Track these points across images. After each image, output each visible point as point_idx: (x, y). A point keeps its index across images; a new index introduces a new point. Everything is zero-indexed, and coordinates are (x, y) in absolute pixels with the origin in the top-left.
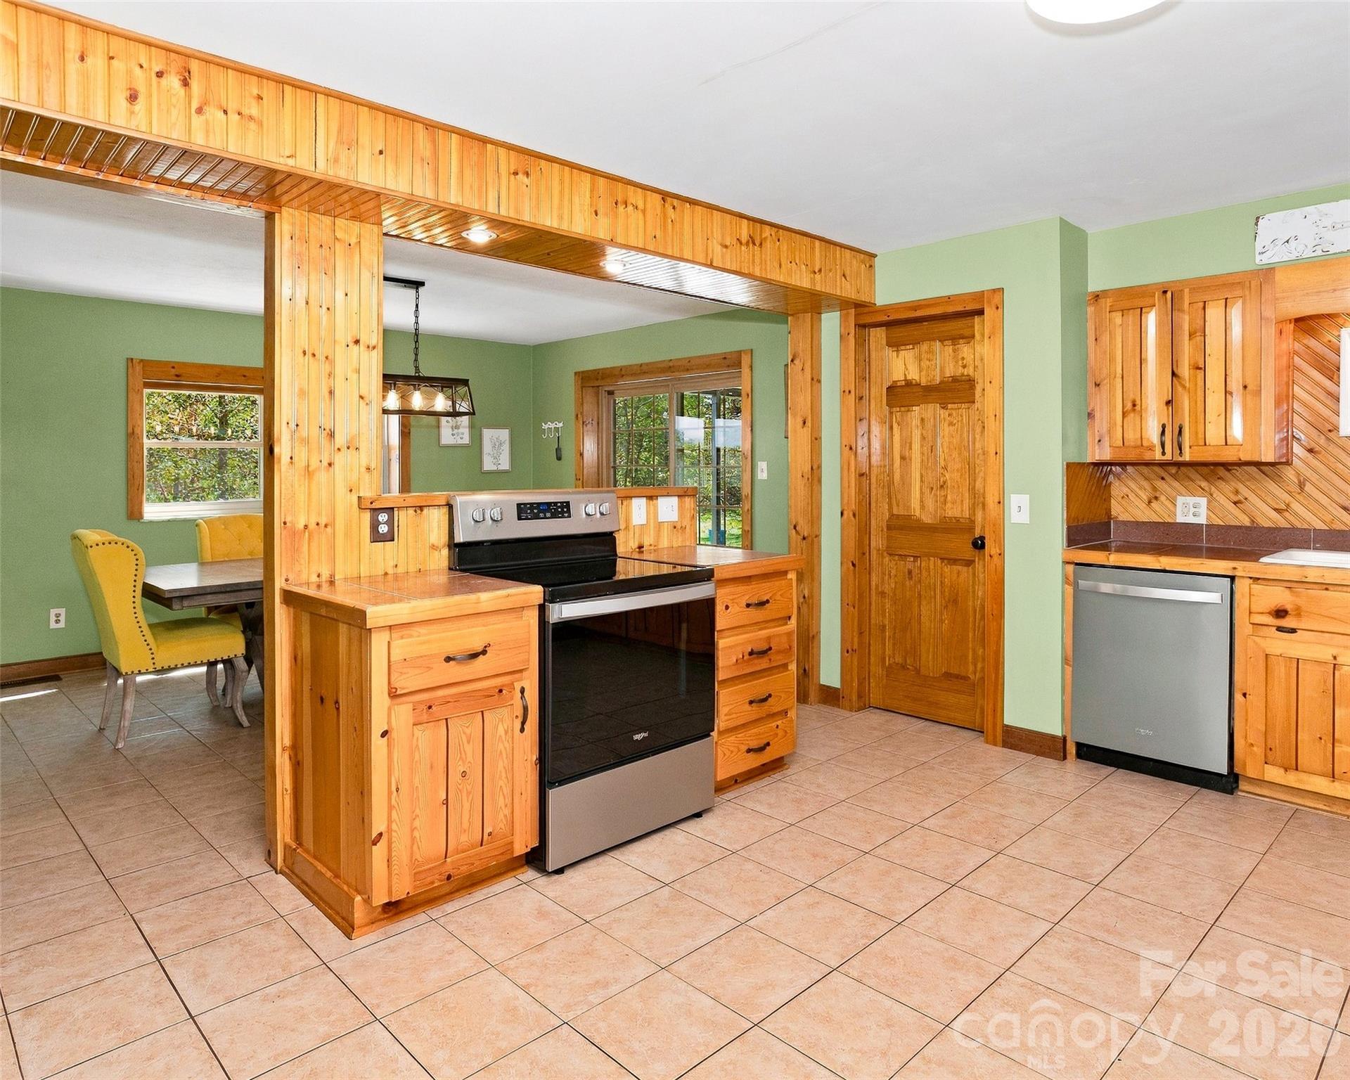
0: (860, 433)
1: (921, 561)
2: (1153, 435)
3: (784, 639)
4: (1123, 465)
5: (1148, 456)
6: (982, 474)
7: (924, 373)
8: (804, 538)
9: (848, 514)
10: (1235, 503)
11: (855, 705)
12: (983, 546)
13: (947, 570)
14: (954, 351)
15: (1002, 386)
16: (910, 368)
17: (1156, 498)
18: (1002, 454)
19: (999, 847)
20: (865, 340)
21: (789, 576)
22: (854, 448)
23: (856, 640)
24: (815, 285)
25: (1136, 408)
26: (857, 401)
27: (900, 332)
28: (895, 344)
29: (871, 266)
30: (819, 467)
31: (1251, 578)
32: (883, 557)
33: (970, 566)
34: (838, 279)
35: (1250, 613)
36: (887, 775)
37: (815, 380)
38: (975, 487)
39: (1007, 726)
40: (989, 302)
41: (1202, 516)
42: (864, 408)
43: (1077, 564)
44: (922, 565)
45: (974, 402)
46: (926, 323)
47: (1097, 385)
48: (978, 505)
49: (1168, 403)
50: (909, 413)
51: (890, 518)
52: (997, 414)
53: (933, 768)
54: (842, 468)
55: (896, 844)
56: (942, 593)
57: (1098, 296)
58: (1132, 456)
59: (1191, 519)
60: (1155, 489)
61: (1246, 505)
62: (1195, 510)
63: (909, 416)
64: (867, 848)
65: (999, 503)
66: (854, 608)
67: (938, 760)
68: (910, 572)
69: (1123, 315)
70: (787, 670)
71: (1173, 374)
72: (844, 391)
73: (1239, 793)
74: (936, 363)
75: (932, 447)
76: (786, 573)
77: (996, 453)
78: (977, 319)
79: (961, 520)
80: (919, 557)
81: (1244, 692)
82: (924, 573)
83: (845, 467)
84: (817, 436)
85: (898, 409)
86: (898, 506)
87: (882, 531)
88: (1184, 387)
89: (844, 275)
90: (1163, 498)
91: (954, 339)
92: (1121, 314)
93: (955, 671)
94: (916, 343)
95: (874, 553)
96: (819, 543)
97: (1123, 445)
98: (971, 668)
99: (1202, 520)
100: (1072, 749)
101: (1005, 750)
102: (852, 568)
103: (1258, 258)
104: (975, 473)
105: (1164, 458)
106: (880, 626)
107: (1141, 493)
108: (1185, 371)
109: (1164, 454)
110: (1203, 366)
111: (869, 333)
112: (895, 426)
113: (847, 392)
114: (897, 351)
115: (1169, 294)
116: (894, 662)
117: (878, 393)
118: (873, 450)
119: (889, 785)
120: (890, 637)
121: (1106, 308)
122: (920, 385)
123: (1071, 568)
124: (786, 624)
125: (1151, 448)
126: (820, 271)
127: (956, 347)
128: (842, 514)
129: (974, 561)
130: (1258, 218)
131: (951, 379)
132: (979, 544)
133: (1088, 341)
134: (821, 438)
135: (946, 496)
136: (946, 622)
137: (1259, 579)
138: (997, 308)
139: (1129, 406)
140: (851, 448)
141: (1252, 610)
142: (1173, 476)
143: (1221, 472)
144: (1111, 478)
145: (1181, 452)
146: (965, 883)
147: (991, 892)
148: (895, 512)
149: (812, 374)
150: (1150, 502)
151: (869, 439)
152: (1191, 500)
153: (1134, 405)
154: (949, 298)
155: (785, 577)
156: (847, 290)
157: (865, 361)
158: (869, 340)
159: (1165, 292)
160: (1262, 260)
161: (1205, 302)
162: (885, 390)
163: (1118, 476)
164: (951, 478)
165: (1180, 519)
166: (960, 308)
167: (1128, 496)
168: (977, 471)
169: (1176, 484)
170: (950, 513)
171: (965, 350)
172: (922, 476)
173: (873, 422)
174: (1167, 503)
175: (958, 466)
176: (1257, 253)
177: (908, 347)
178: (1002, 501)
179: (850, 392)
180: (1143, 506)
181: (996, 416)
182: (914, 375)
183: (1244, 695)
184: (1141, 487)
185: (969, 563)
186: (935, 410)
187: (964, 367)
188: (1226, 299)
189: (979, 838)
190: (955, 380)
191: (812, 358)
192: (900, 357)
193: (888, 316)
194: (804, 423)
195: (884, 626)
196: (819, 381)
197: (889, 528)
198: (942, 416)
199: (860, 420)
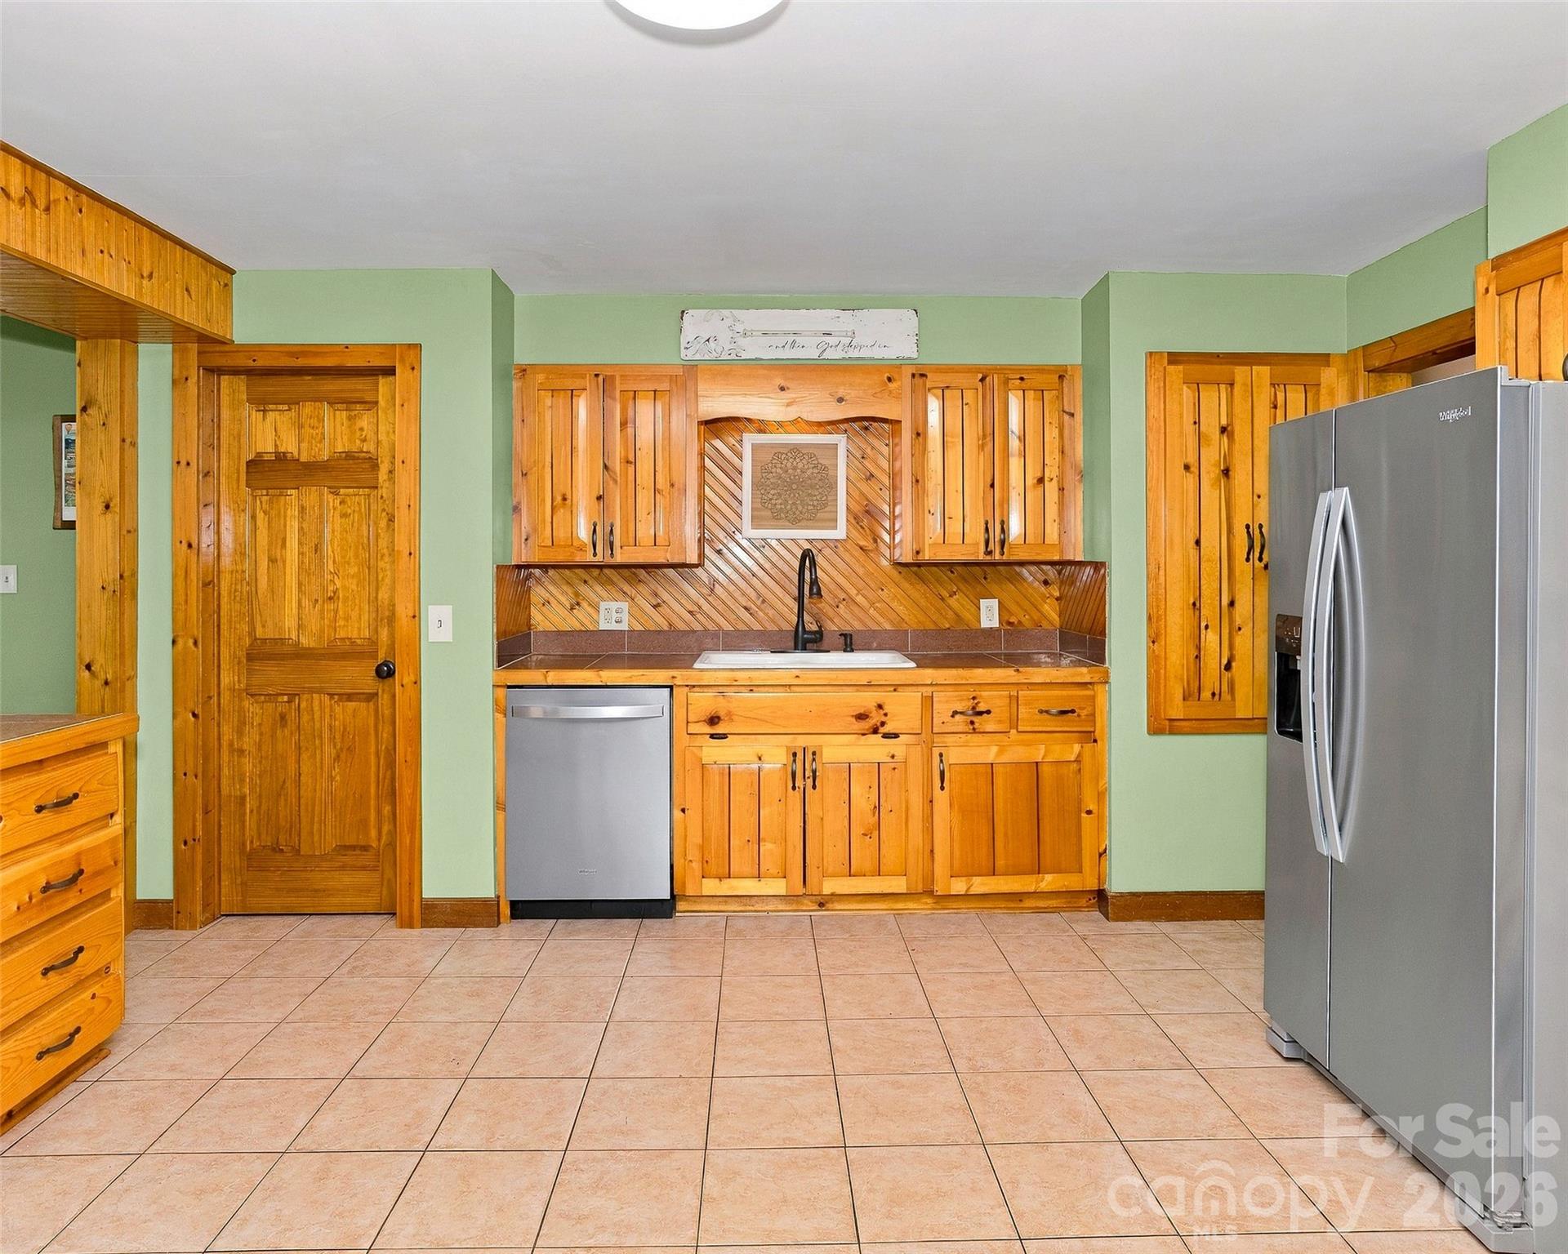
0: (204, 525)
1: (299, 699)
2: (583, 533)
3: (106, 852)
4: (544, 568)
5: (579, 558)
6: (387, 581)
7: (304, 445)
8: (106, 683)
9: (185, 643)
10: (655, 607)
11: (199, 918)
12: (391, 673)
13: (338, 709)
14: (350, 418)
15: (418, 468)
16: (283, 435)
17: (578, 604)
18: (417, 556)
19: (464, 1069)
20: (213, 391)
21: (112, 749)
22: (195, 545)
23: (199, 825)
24: (141, 296)
25: (567, 502)
26: (201, 477)
27: (270, 386)
28: (262, 403)
29: (226, 285)
30: (134, 574)
31: (687, 686)
32: (241, 700)
33: (371, 701)
34: (178, 297)
35: (688, 722)
36: (278, 1015)
37: (128, 441)
38: (376, 598)
39: (428, 900)
40: (402, 360)
41: (623, 622)
42: (212, 487)
43: (509, 687)
44: (302, 706)
45: (377, 488)
46: (310, 378)
47: (524, 475)
48: (381, 620)
49: (599, 498)
50: (283, 498)
51: (250, 646)
52: (412, 504)
53: (341, 984)
54: (174, 576)
55: (326, 1121)
56: (332, 739)
57: (525, 370)
58: (560, 557)
59: (614, 627)
60: (577, 594)
61: (663, 609)
62: (618, 615)
63: (282, 503)
64: (281, 1144)
65: (414, 617)
66: (196, 777)
67: (345, 970)
68: (283, 717)
69: (552, 396)
70: (109, 899)
71: (606, 467)
72: (178, 463)
73: (677, 914)
74: (323, 434)
75: (316, 545)
76: (104, 745)
77: (410, 554)
78: (383, 381)
79: (357, 641)
80: (298, 695)
81: (683, 807)
82: (305, 718)
83: (181, 574)
84: (130, 528)
85: (264, 492)
86: (264, 626)
87: (239, 663)
88: (615, 481)
89: (187, 290)
90: (584, 604)
91: (349, 403)
92: (550, 394)
93: (351, 841)
94: (293, 402)
95: (226, 696)
96: (135, 686)
97: (553, 544)
98: (373, 833)
99: (624, 627)
100: (506, 910)
101: (427, 931)
102: (193, 719)
103: (683, 352)
104: (377, 580)
105: (596, 559)
106: (235, 797)
107: (563, 599)
108: (617, 465)
109: (595, 554)
110: (633, 461)
111: (219, 384)
112: (260, 515)
113: (183, 463)
114: (264, 411)
115: (601, 379)
116: (260, 845)
117: (229, 466)
118: (224, 549)
119: (288, 1028)
120: (251, 811)
121: (534, 387)
122: (298, 460)
123: (502, 692)
124: (107, 826)
125: (581, 549)
126: (150, 276)
127: (353, 413)
128: (174, 642)
129: (377, 694)
130: (683, 312)
131: (344, 455)
132: (385, 672)
133: (514, 421)
134: (136, 530)
135: (336, 612)
136: (338, 778)
137: (694, 686)
138: (413, 369)
139: (559, 499)
140: (190, 546)
141: (689, 720)
142: (596, 579)
143: (642, 573)
144: (531, 582)
145: (612, 553)
146: (439, 1141)
147: (475, 1141)
148: (259, 633)
149: (122, 431)
150: (572, 609)
151: (218, 533)
152: (614, 605)
153: (564, 499)
154: (347, 348)
155: (106, 751)
156: (189, 313)
157: (213, 421)
158: (219, 390)
159: (597, 375)
160: (689, 355)
161: (635, 392)
162: (243, 468)
163: (538, 581)
164: (344, 587)
165: (603, 626)
166: (361, 363)
167: (549, 603)
168: (380, 578)
169: (598, 588)
170: (342, 634)
171: (365, 421)
172: (300, 584)
173: (223, 509)
174: (590, 609)
175: (353, 570)
176: (682, 348)
177: (280, 407)
178: (417, 615)
179: (188, 464)
180: (564, 613)
181: (409, 506)
182: (290, 446)
183: (683, 811)
184: (564, 593)
185: (371, 697)
186: (321, 495)
187: (364, 440)
188: (655, 391)
189: (435, 1067)
190: (349, 456)
191: (122, 408)
192: (268, 420)
193: (254, 361)
194: (107, 507)
195: (243, 798)
196: (134, 444)
197: (250, 658)
198: (331, 504)
199: (206, 505)
